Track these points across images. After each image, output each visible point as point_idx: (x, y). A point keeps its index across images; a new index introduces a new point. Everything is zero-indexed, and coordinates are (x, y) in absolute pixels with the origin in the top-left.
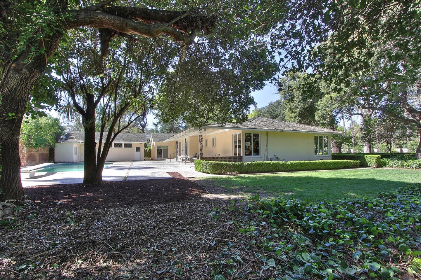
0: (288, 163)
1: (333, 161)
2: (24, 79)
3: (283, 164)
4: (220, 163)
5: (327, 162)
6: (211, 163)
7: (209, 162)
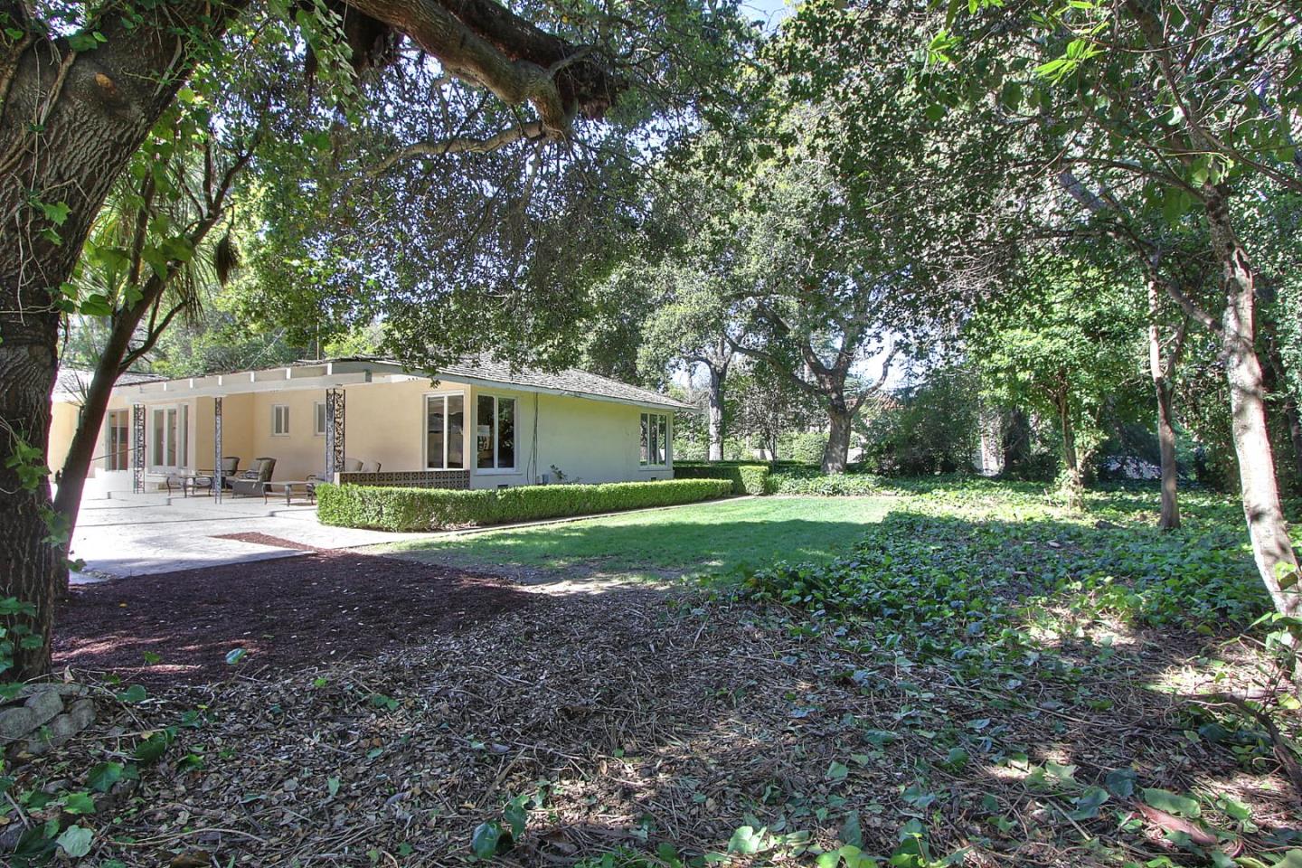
0: (601, 488)
1: (675, 481)
2: (125, 145)
3: (589, 492)
4: (429, 495)
5: (679, 485)
6: (401, 495)
7: (391, 492)
